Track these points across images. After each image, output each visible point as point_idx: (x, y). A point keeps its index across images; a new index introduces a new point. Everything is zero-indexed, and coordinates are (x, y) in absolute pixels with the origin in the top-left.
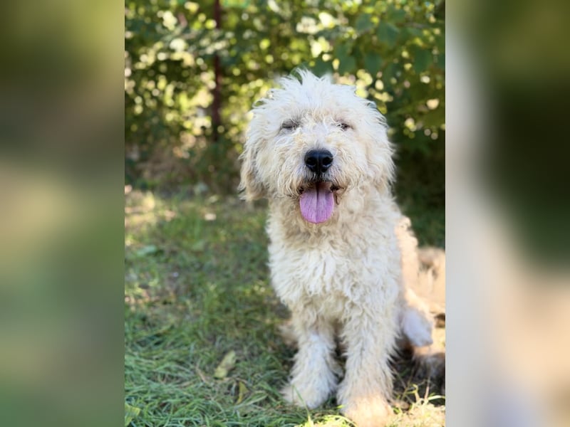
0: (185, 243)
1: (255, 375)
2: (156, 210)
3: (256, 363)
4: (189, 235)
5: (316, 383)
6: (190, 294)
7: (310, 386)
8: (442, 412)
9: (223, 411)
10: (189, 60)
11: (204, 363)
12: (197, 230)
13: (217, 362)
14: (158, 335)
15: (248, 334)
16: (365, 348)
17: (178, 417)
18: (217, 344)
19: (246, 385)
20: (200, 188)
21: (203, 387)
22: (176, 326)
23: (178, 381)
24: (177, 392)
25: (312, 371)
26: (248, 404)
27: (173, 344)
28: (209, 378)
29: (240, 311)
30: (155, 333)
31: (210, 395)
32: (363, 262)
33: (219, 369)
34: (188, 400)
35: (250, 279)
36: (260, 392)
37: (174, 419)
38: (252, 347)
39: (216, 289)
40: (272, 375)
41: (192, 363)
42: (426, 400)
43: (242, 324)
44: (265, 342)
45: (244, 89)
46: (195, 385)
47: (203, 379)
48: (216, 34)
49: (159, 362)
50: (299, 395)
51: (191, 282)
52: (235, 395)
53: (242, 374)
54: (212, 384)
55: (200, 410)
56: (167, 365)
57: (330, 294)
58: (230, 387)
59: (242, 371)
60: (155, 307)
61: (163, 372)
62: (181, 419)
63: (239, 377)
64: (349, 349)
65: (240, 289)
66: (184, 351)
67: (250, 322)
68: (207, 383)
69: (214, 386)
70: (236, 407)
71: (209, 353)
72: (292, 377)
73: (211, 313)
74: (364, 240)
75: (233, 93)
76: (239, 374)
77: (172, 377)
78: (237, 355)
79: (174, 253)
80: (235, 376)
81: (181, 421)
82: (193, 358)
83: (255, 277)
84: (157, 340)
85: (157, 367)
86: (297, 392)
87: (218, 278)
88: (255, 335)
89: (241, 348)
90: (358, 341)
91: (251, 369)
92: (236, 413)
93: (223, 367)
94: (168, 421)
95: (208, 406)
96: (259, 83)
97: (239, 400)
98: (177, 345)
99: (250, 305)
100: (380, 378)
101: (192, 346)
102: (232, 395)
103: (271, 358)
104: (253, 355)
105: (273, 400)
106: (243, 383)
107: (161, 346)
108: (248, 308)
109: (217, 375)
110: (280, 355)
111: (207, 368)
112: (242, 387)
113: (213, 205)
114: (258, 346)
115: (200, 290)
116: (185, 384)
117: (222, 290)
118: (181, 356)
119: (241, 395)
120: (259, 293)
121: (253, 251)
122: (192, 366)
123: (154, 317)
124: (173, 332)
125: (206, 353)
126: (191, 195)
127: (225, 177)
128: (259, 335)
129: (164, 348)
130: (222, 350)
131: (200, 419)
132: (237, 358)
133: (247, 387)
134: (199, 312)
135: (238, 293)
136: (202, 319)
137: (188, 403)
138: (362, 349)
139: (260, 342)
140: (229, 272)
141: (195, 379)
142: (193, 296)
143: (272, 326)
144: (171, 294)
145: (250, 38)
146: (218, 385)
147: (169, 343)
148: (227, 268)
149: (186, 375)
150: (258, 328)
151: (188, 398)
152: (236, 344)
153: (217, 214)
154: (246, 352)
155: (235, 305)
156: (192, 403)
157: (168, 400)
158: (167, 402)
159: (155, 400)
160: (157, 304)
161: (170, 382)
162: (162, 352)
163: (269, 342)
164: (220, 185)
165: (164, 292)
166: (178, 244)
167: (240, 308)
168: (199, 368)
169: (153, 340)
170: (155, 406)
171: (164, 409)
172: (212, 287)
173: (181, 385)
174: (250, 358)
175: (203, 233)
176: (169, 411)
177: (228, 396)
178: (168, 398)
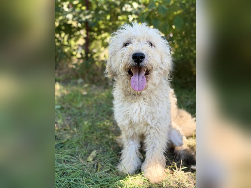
0: (74, 104)
1: (105, 160)
2: (60, 90)
3: (105, 155)
4: (75, 101)
5: (132, 162)
6: (76, 126)
7: (129, 164)
8: (187, 174)
9: (91, 175)
10: (74, 24)
11: (82, 155)
12: (79, 98)
13: (88, 155)
14: (62, 144)
15: (102, 142)
16: (155, 147)
18: (88, 147)
19: (101, 164)
20: (80, 81)
21: (82, 165)
22: (70, 140)
23: (71, 163)
24: (70, 167)
25: (130, 157)
26: (102, 172)
27: (68, 147)
28: (84, 162)
29: (98, 133)
30: (60, 142)
31: (85, 168)
32: (157, 108)
33: (89, 157)
34: (75, 171)
35: (103, 119)
36: (107, 167)
37: (69, 179)
38: (103, 148)
40: (112, 159)
41: (77, 155)
42: (180, 169)
43: (99, 139)
44: (109, 146)
46: (78, 165)
47: (82, 162)
48: (86, 12)
49: (62, 155)
50: (125, 168)
51: (77, 121)
52: (96, 169)
53: (99, 159)
54: (86, 164)
55: (81, 175)
56: (66, 156)
57: (141, 123)
58: (94, 165)
59: (99, 158)
60: (60, 132)
61: (64, 159)
62: (72, 179)
63: (98, 161)
64: (147, 148)
65: (98, 123)
66: (74, 150)
67: (103, 137)
68: (84, 163)
69: (87, 165)
70: (97, 173)
71: (84, 151)
72: (121, 161)
73: (85, 133)
74: (158, 99)
75: (94, 39)
76: (98, 159)
77: (68, 161)
78: (97, 152)
79: (68, 109)
80: (96, 160)
82: (77, 153)
83: (105, 119)
84: (61, 145)
85: (61, 157)
86: (124, 167)
87: (88, 119)
88: (105, 143)
89: (99, 148)
90: (152, 144)
91: (103, 157)
92: (97, 176)
93: (91, 157)
94: (66, 180)
95: (84, 173)
97: (98, 171)
98: (70, 147)
99: (103, 130)
100: (160, 161)
101: (77, 148)
102: (95, 168)
103: (112, 153)
104: (104, 152)
105: (113, 170)
106: (100, 163)
107: (63, 148)
108: (102, 132)
109: (88, 160)
110: (116, 152)
111: (84, 157)
112: (99, 165)
113: (86, 88)
114: (106, 147)
115: (81, 124)
116: (74, 164)
117: (90, 124)
118: (72, 152)
119: (99, 168)
120: (107, 125)
121: (104, 107)
122: (77, 157)
123: (60, 136)
124: (68, 142)
125: (83, 151)
126: (76, 84)
127: (91, 76)
128: (107, 143)
129: (64, 149)
130: (91, 150)
131: (81, 179)
132: (97, 153)
133: (102, 165)
134: (80, 133)
135: (98, 125)
136: (81, 136)
137: (75, 172)
138: (153, 147)
139: (107, 146)
140: (93, 116)
141: (78, 162)
143: (112, 139)
144: (68, 126)
145: (102, 14)
146: (89, 165)
147: (67, 147)
148: (92, 115)
149: (74, 160)
150: (106, 140)
151: (75, 170)
152: (97, 147)
153: (88, 92)
154: (101, 150)
155: (96, 130)
156: (77, 172)
157: (66, 171)
158: (66, 172)
159: (61, 171)
160: (61, 130)
161: (67, 163)
162: (64, 151)
163: (111, 146)
164: (89, 79)
165: (64, 125)
166: (71, 105)
167: (98, 132)
168: (80, 157)
169: (59, 145)
170: (61, 174)
171: (65, 175)
172: (86, 123)
173: (72, 165)
174: (103, 153)
175: (82, 100)
176: (67, 176)
177: (93, 169)
178: (66, 170)
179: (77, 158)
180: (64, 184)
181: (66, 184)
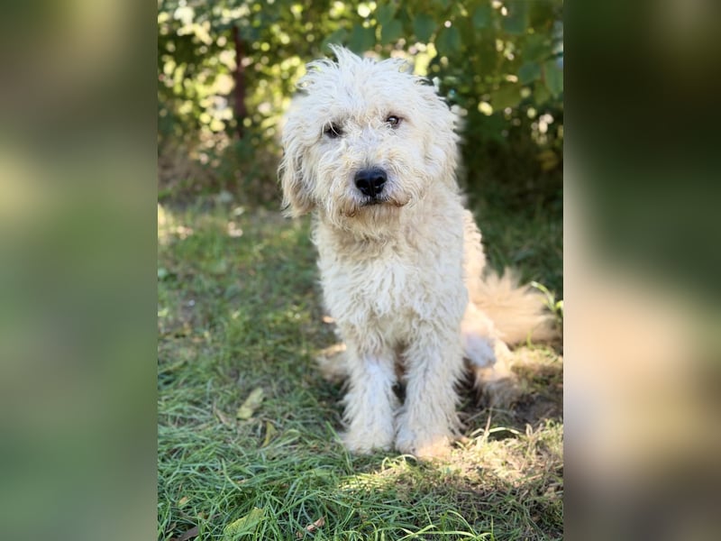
0: (203, 264)
1: (287, 415)
2: (167, 226)
3: (286, 401)
4: (208, 254)
6: (208, 325)
9: (245, 455)
11: (225, 402)
12: (217, 248)
13: (241, 401)
14: (168, 373)
15: (278, 368)
16: (430, 368)
17: (191, 463)
18: (241, 381)
19: (274, 425)
20: (225, 196)
21: (222, 429)
22: (190, 363)
23: (192, 424)
24: (191, 435)
26: (277, 446)
27: (186, 382)
28: (230, 419)
29: (270, 342)
30: (165, 370)
31: (231, 437)
33: (243, 408)
34: (203, 444)
35: (283, 305)
37: (186, 465)
38: (282, 383)
39: (239, 317)
41: (210, 403)
42: (487, 433)
43: (271, 357)
44: (298, 376)
45: (275, 70)
46: (212, 428)
47: (223, 420)
49: (170, 404)
51: (210, 310)
52: (261, 437)
53: (269, 413)
54: (233, 426)
55: (218, 455)
56: (180, 406)
58: (255, 428)
59: (269, 409)
60: (165, 342)
61: (174, 414)
62: (194, 465)
63: (266, 416)
64: (410, 372)
66: (201, 390)
67: (280, 354)
68: (227, 424)
69: (236, 428)
70: (261, 450)
71: (230, 391)
73: (234, 344)
76: (266, 413)
77: (184, 420)
78: (264, 393)
79: (189, 277)
80: (261, 415)
81: (194, 468)
82: (210, 397)
83: (289, 302)
84: (168, 378)
85: (167, 408)
87: (242, 304)
88: (286, 369)
89: (270, 384)
90: (422, 360)
91: (280, 408)
92: (261, 455)
93: (246, 407)
94: (178, 468)
95: (227, 450)
96: (295, 61)
97: (266, 443)
98: (192, 382)
99: (282, 334)
101: (209, 384)
102: (257, 437)
103: (305, 394)
104: (284, 391)
105: (307, 440)
106: (272, 423)
107: (171, 386)
108: (280, 338)
109: (240, 415)
110: (316, 391)
111: (229, 408)
112: (270, 429)
113: (238, 219)
115: (222, 319)
116: (200, 427)
117: (247, 318)
118: (196, 395)
119: (268, 436)
120: (292, 320)
121: (287, 271)
122: (209, 407)
123: (164, 353)
124: (187, 369)
125: (226, 391)
126: (211, 207)
127: (255, 182)
128: (292, 368)
129: (175, 388)
130: (248, 386)
131: (218, 465)
132: (264, 396)
133: (276, 428)
134: (218, 345)
135: (268, 322)
136: (222, 353)
137: (203, 447)
138: (426, 370)
139: (292, 376)
140: (257, 297)
141: (213, 421)
142: (213, 326)
143: (307, 357)
144: (186, 325)
146: (241, 427)
147: (182, 381)
148: (254, 294)
149: (202, 416)
150: (291, 361)
151: (203, 441)
152: (264, 380)
153: (245, 229)
154: (275, 387)
155: (264, 335)
156: (208, 447)
157: (179, 445)
158: (179, 448)
159: (163, 446)
160: (168, 338)
161: (183, 425)
162: (173, 392)
163: (304, 375)
164: (249, 193)
165: (177, 324)
166: (195, 266)
167: (270, 339)
168: (218, 408)
169: (162, 378)
170: (164, 453)
171: (175, 455)
172: (235, 315)
173: (196, 428)
174: (280, 395)
175: (224, 252)
176: (180, 457)
177: (252, 438)
178: (179, 443)
179: (208, 410)
180: (171, 479)
181: (177, 480)
